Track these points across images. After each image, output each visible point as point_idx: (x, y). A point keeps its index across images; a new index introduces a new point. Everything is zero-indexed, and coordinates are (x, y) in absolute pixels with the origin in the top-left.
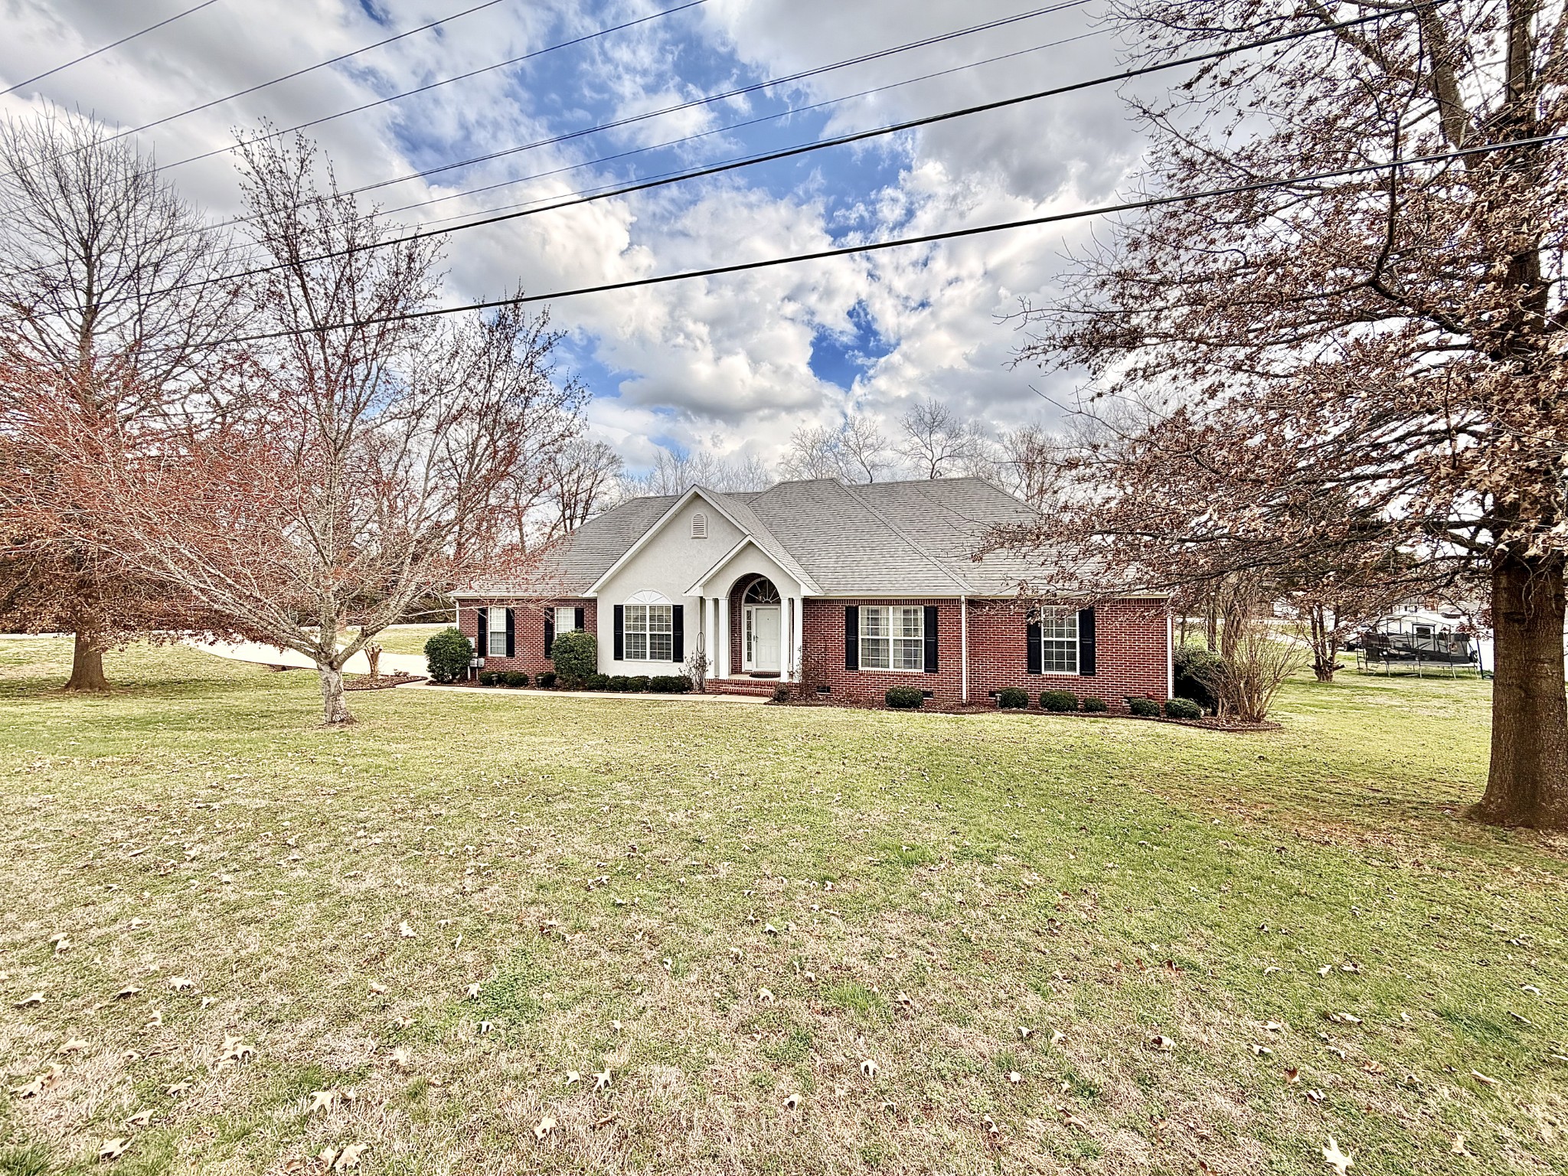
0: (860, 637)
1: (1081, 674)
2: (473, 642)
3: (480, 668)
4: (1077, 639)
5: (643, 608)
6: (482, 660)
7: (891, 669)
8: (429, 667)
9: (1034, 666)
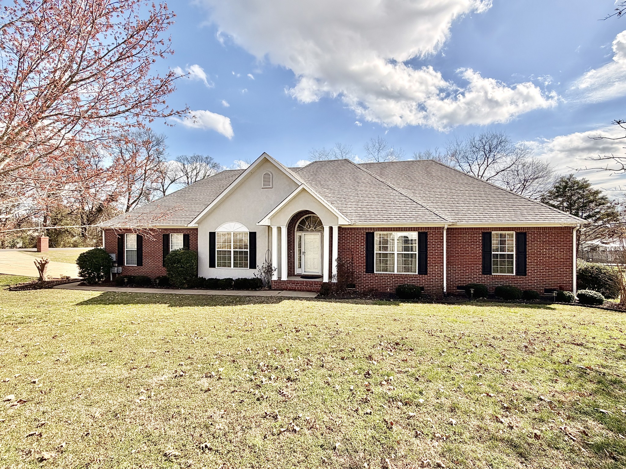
0: (375, 252)
1: (517, 274)
2: (114, 256)
3: (119, 274)
4: (514, 253)
5: (229, 234)
6: (120, 268)
7: (396, 272)
8: (80, 273)
9: (487, 270)
